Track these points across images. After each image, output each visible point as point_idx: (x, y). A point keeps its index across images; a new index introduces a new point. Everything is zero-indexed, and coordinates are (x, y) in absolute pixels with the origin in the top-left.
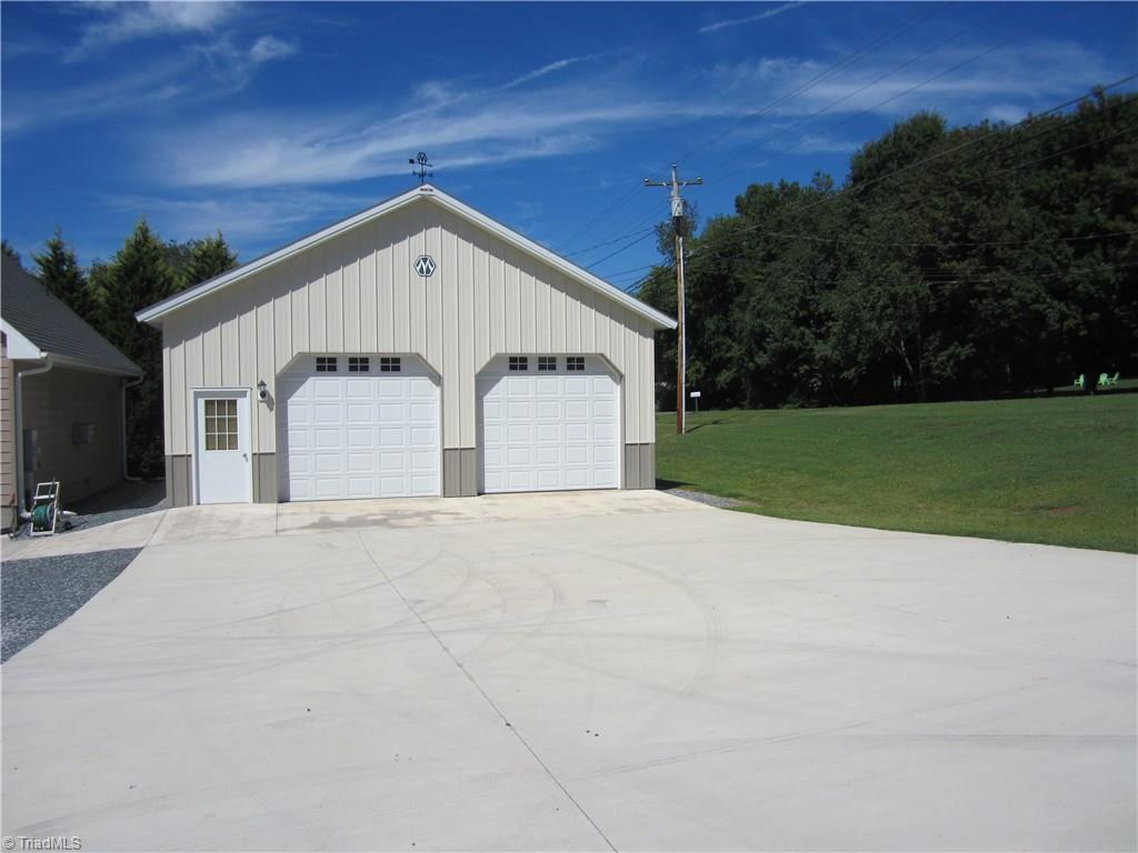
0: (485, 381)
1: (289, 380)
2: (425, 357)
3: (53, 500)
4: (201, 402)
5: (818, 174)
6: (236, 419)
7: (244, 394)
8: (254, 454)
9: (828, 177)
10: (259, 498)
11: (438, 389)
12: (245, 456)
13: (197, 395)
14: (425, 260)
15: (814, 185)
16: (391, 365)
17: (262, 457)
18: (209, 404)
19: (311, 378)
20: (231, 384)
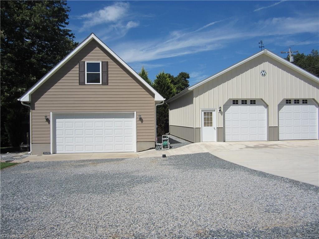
0: (280, 106)
1: (226, 106)
2: (264, 100)
3: (168, 140)
4: (203, 113)
5: (313, 50)
6: (212, 118)
7: (214, 110)
8: (217, 128)
9: (316, 51)
10: (218, 140)
11: (266, 110)
12: (214, 128)
13: (202, 111)
14: (263, 71)
15: (312, 54)
16: (253, 102)
17: (219, 129)
18: (205, 113)
19: (231, 106)
20: (211, 107)
